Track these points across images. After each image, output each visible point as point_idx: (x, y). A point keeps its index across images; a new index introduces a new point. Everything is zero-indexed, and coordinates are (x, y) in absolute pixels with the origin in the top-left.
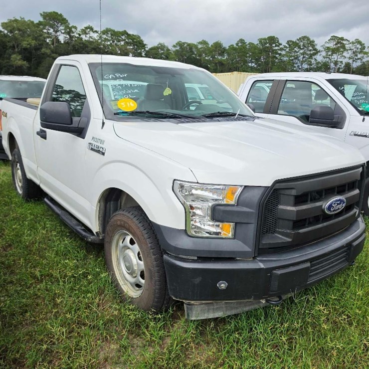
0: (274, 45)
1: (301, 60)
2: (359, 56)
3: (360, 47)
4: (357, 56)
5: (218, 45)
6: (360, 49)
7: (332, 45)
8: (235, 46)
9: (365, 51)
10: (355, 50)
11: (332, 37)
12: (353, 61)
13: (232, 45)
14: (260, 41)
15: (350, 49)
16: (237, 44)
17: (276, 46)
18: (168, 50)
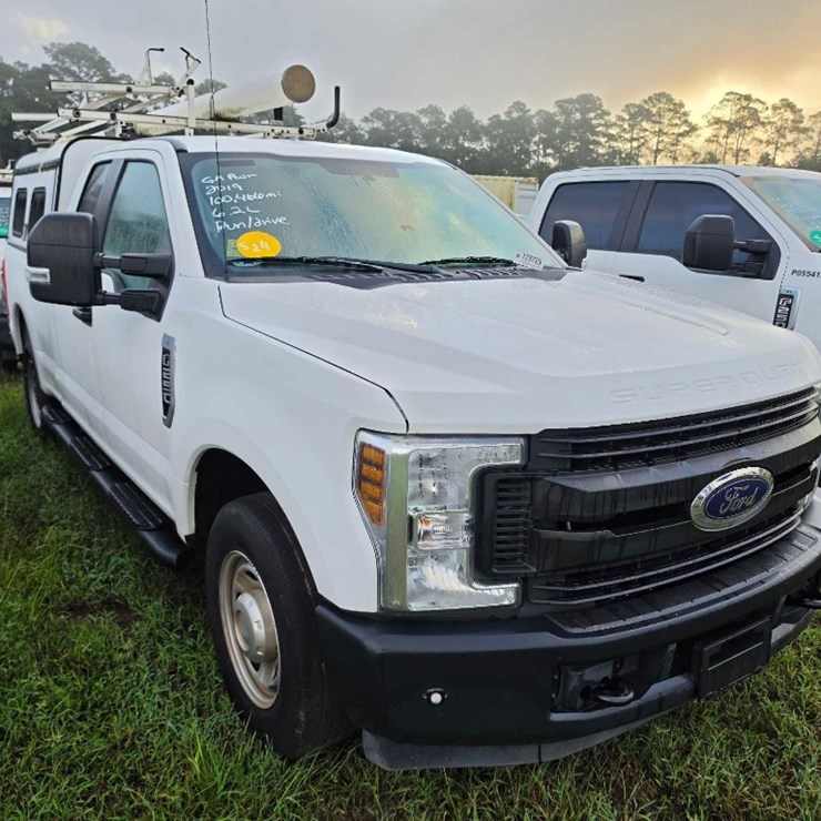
0: (592, 115)
1: (654, 148)
2: (790, 137)
3: (792, 117)
4: (784, 136)
5: (463, 117)
6: (792, 121)
7: (727, 113)
8: (503, 117)
9: (802, 125)
10: (779, 123)
11: (728, 94)
12: (777, 149)
13: (497, 116)
14: (559, 104)
15: (770, 123)
16: (508, 113)
17: (595, 118)
18: (354, 128)
